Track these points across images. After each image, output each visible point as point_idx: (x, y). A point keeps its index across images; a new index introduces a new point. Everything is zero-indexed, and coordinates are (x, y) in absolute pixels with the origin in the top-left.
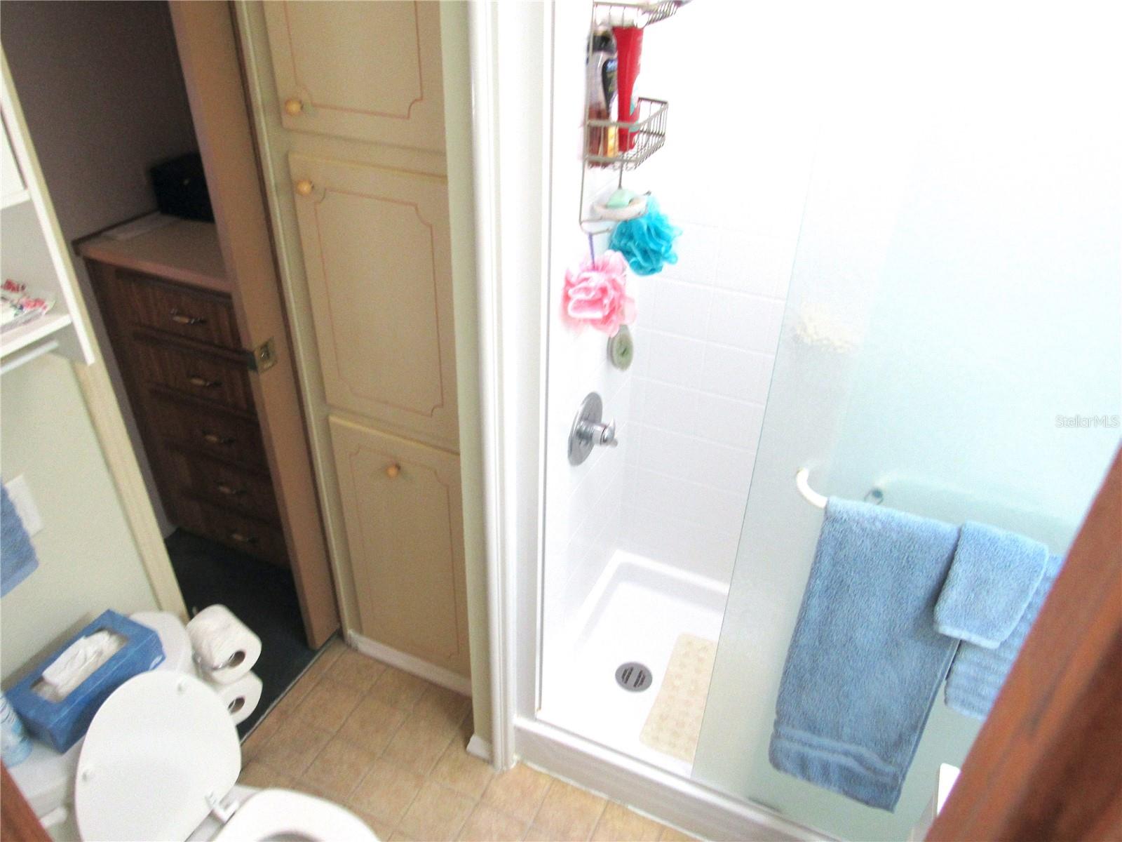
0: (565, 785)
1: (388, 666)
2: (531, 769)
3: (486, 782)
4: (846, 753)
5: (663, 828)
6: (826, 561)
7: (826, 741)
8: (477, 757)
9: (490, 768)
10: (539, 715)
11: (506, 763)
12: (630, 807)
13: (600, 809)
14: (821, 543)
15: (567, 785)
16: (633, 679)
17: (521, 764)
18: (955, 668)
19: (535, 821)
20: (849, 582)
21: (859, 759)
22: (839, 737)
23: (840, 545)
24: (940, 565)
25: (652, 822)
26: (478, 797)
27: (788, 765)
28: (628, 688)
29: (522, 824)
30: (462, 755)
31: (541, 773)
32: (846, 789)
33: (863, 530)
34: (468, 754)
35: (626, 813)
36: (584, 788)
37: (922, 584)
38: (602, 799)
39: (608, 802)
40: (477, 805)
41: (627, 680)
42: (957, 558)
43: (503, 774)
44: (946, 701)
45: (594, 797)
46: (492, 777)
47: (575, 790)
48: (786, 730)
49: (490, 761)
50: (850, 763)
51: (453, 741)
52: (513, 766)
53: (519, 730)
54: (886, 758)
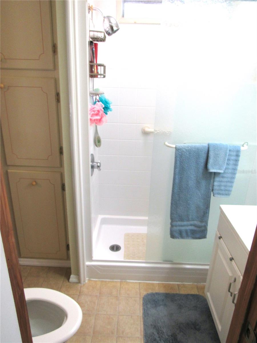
0: (106, 282)
1: (32, 267)
2: (93, 280)
3: (79, 288)
4: (191, 225)
5: (140, 283)
6: (178, 162)
7: (185, 223)
8: (74, 283)
9: (80, 285)
10: (94, 258)
11: (84, 281)
12: (128, 281)
13: (119, 284)
14: (176, 157)
15: (106, 281)
16: (115, 249)
17: (89, 280)
18: (214, 184)
19: (100, 294)
20: (185, 167)
21: (195, 225)
22: (188, 220)
23: (181, 156)
24: (206, 154)
25: (136, 283)
26: (78, 294)
27: (177, 235)
28: (115, 251)
29: (96, 296)
30: (68, 283)
31: (96, 281)
32: (193, 236)
33: (186, 150)
34: (70, 283)
35: (127, 283)
36: (112, 280)
37: (202, 161)
38: (118, 281)
39: (121, 282)
40: (79, 296)
41: (113, 249)
42: (210, 150)
43: (84, 285)
44: (214, 196)
45: (116, 282)
46: (81, 287)
47: (109, 282)
48: (174, 223)
49: (79, 282)
50: (192, 228)
51: (63, 281)
52: (87, 281)
53: (88, 266)
54: (202, 221)
